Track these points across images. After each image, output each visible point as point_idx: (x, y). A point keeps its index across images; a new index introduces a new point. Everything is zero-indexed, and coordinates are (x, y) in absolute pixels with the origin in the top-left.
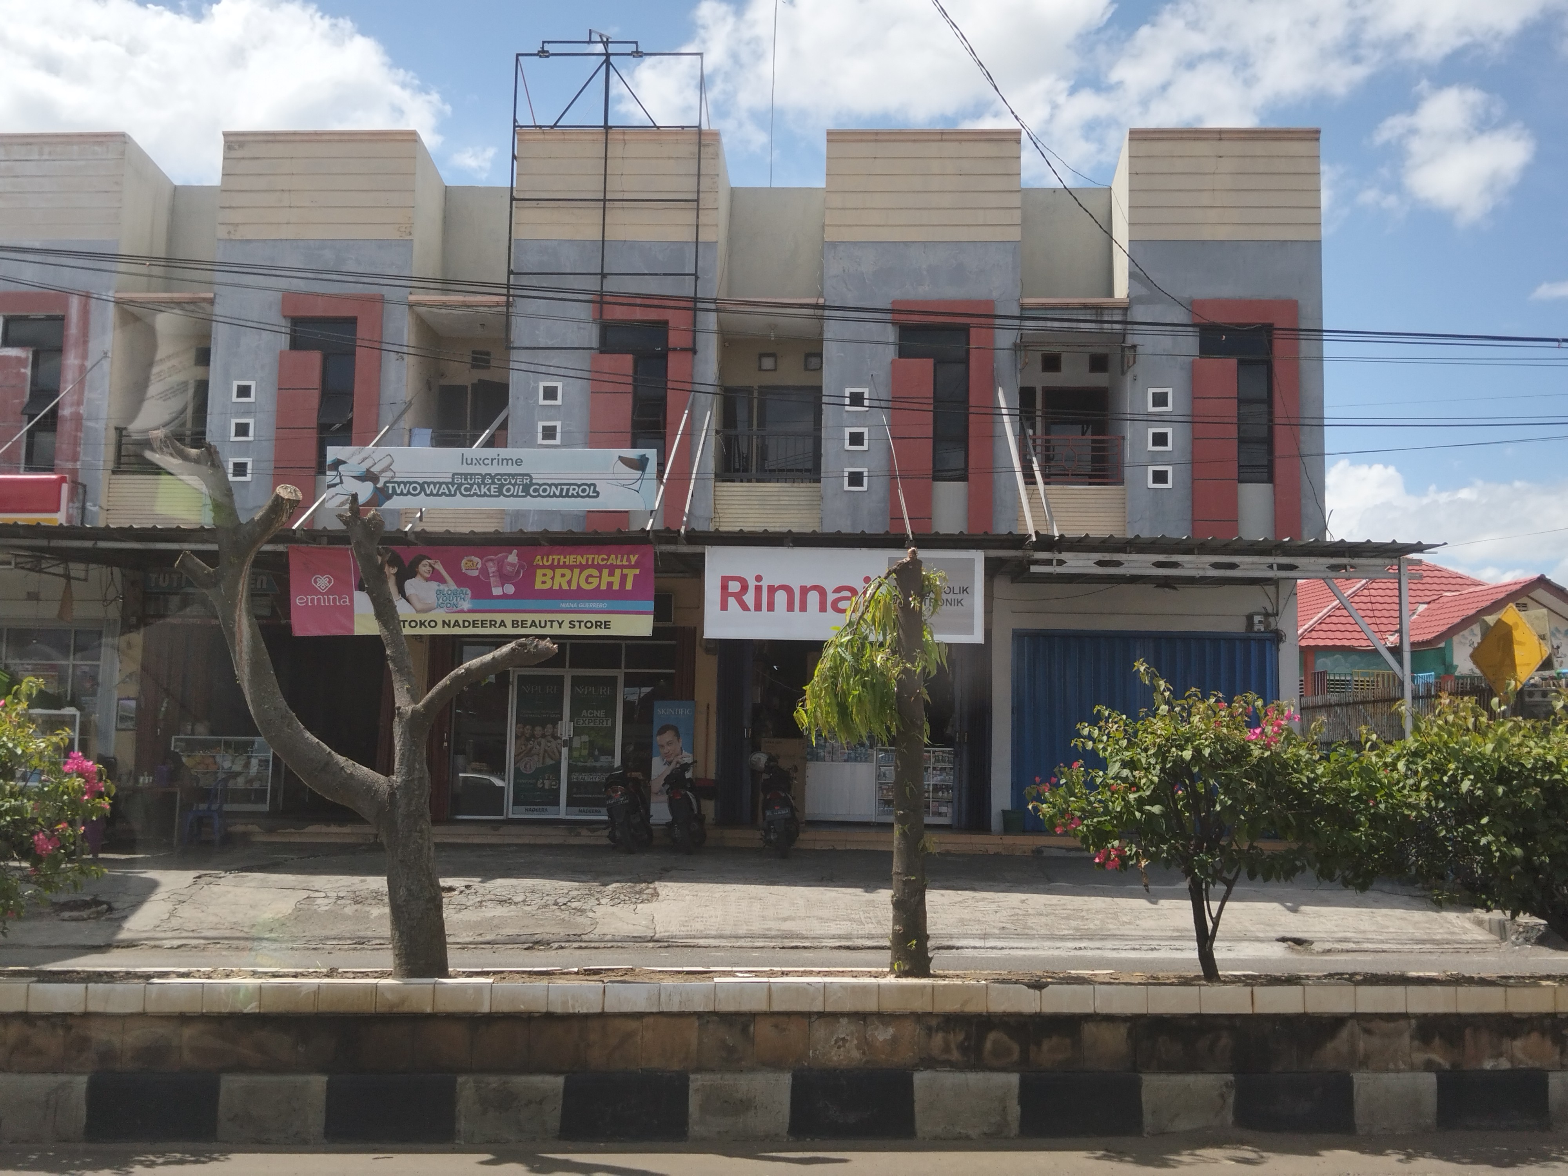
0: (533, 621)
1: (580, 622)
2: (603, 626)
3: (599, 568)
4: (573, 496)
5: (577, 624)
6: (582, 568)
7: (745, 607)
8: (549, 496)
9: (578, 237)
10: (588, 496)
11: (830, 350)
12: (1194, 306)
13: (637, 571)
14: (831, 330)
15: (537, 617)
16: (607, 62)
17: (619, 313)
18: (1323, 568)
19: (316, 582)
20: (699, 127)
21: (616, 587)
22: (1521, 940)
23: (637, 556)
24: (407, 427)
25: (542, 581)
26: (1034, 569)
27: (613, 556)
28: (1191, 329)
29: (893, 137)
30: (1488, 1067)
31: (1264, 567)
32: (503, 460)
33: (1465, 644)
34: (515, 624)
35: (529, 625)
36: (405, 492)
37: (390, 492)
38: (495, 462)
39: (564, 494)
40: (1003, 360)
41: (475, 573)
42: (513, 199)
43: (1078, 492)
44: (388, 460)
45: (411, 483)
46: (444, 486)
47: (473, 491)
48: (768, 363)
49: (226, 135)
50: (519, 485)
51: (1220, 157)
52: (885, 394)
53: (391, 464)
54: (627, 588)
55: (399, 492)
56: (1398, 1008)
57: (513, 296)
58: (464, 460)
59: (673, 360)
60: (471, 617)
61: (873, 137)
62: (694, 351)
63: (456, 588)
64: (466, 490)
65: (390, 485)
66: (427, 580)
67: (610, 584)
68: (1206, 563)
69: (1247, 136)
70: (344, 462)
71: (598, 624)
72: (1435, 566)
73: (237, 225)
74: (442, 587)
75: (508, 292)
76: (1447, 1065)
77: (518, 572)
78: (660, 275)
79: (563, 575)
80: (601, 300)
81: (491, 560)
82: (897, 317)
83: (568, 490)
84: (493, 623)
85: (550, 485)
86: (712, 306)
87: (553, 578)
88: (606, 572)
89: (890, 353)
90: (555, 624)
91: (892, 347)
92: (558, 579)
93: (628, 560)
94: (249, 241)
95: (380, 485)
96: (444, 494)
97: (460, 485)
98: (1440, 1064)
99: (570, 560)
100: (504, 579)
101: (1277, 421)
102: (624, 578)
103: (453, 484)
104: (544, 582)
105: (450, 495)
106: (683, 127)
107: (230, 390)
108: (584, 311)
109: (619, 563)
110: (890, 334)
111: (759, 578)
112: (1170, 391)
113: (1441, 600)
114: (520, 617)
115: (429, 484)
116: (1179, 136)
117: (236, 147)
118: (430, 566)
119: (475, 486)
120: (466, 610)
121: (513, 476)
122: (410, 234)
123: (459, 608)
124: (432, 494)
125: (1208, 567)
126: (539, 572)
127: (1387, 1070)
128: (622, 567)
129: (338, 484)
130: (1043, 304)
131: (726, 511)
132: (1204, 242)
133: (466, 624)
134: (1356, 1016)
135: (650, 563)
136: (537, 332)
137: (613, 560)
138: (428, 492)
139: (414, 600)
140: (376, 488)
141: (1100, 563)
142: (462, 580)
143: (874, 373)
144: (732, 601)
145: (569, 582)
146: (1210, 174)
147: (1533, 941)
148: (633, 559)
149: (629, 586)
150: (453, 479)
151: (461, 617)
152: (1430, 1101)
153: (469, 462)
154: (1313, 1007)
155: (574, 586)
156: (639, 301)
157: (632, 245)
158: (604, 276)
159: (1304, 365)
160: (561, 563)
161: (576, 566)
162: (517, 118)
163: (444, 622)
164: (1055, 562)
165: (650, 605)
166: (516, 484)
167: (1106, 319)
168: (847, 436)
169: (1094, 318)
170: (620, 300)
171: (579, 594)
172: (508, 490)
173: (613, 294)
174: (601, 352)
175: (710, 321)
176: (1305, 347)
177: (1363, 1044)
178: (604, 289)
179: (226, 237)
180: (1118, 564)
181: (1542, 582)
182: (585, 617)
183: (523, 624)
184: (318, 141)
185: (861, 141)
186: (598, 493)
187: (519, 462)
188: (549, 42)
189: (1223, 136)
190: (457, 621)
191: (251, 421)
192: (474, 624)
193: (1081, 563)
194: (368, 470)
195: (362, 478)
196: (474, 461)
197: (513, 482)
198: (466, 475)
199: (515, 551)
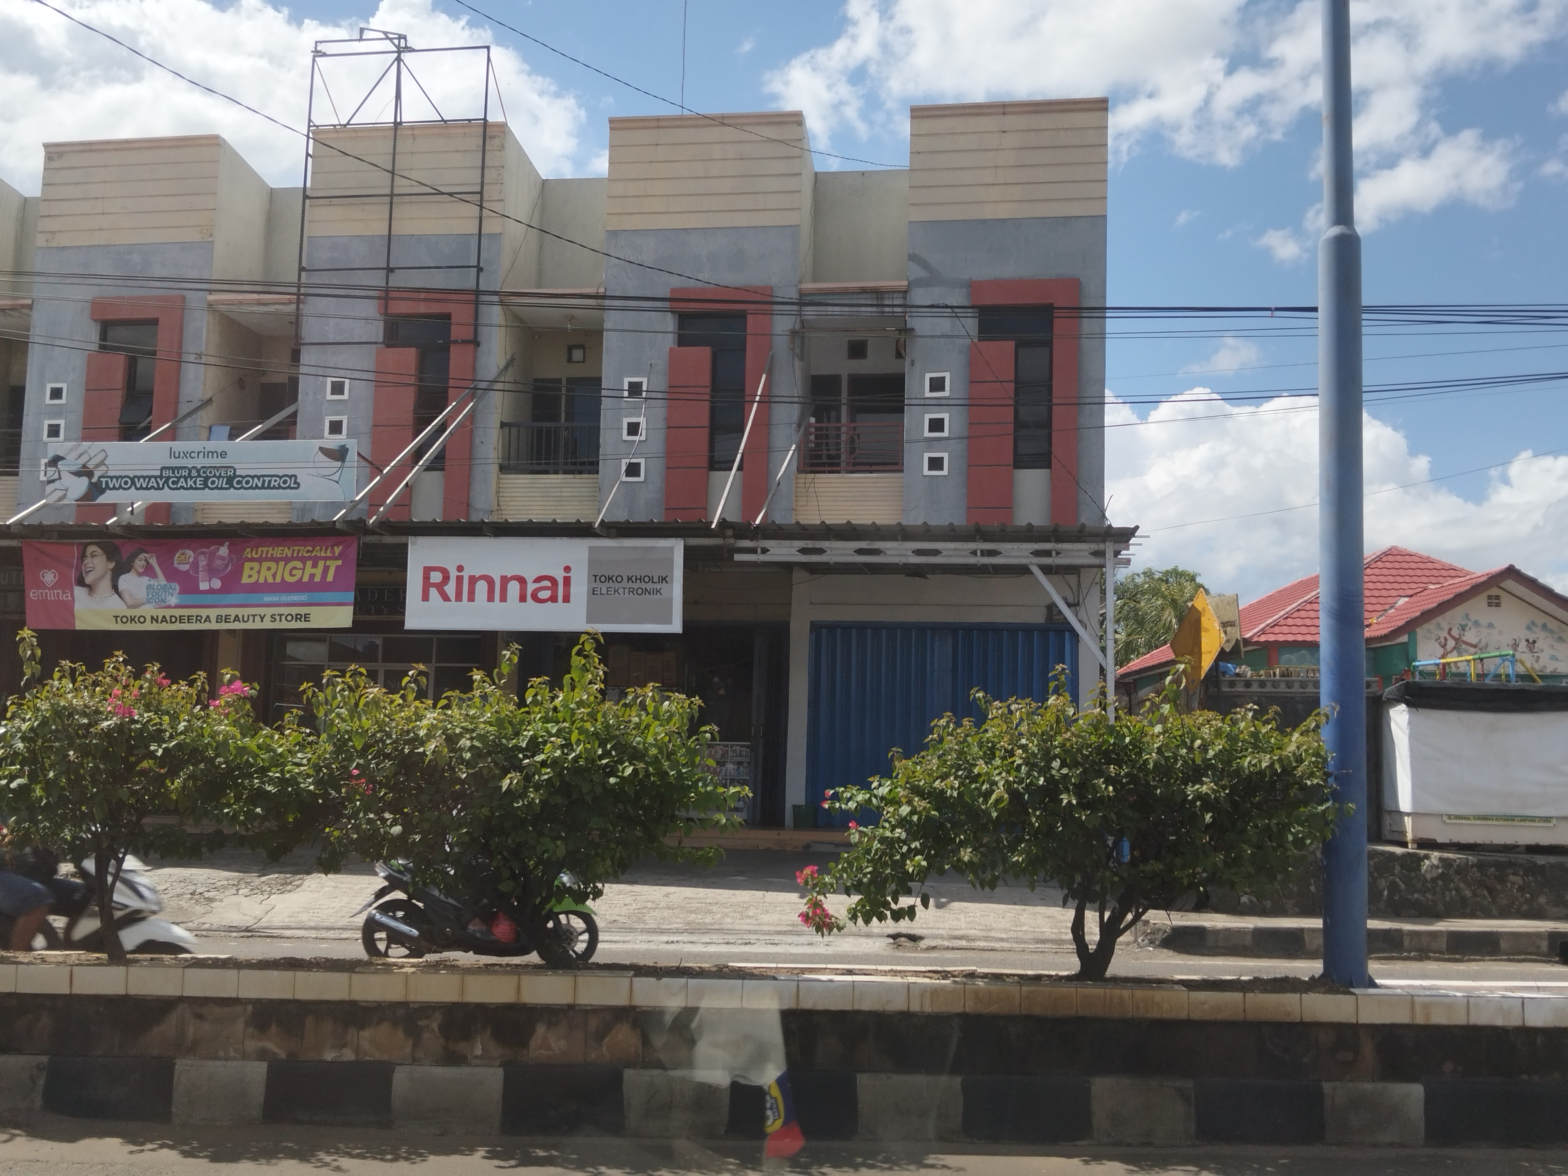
0: (237, 616)
1: (281, 615)
2: (303, 619)
3: (303, 560)
4: (274, 488)
5: (278, 618)
6: (287, 560)
7: (446, 598)
8: (251, 488)
9: (368, 233)
10: (289, 487)
11: (610, 340)
12: (974, 287)
13: (339, 563)
14: (611, 320)
15: (240, 612)
16: (399, 60)
17: (402, 307)
18: (1027, 553)
19: (43, 577)
20: (485, 119)
21: (317, 579)
22: (1147, 941)
23: (341, 547)
24: (207, 425)
25: (250, 574)
26: (738, 557)
27: (318, 548)
28: (970, 310)
29: (675, 123)
30: (329, 1059)
31: (967, 553)
32: (208, 452)
33: (1429, 639)
34: (219, 619)
35: (232, 620)
36: (117, 486)
37: (104, 486)
38: (201, 455)
39: (266, 485)
40: (781, 345)
41: (185, 567)
42: (306, 197)
43: (858, 481)
44: (101, 456)
45: (122, 477)
46: (153, 479)
47: (180, 485)
48: (577, 354)
49: (46, 146)
50: (223, 477)
51: (1004, 132)
52: (661, 383)
53: (105, 459)
54: (328, 580)
55: (111, 486)
56: (229, 992)
57: (303, 295)
58: (172, 454)
59: (455, 352)
60: (178, 612)
61: (656, 124)
62: (476, 343)
63: (165, 583)
64: (173, 483)
65: (104, 480)
66: (140, 574)
67: (312, 576)
68: (908, 549)
69: (1032, 109)
70: (62, 458)
71: (298, 617)
72: (1428, 557)
73: (54, 233)
74: (153, 582)
75: (299, 290)
76: (282, 1054)
77: (227, 566)
78: (443, 267)
79: (269, 569)
80: (386, 295)
81: (203, 553)
82: (676, 305)
83: (270, 482)
84: (198, 619)
85: (253, 477)
86: (496, 298)
87: (259, 572)
88: (309, 563)
89: (669, 341)
90: (258, 618)
91: (671, 336)
92: (264, 572)
93: (333, 552)
94: (64, 248)
95: (94, 480)
96: (152, 487)
97: (168, 478)
98: (275, 1053)
99: (278, 552)
100: (212, 572)
101: (1055, 401)
102: (326, 569)
103: (161, 477)
104: (250, 576)
105: (159, 489)
106: (470, 120)
107: (44, 393)
108: (370, 308)
109: (323, 554)
110: (669, 323)
111: (460, 568)
112: (947, 375)
113: (1426, 592)
114: (224, 612)
115: (139, 478)
116: (962, 111)
117: (56, 157)
118: (146, 560)
119: (182, 480)
120: (173, 605)
121: (217, 468)
122: (211, 235)
123: (167, 604)
124: (141, 488)
125: (910, 553)
126: (247, 565)
127: (216, 1058)
128: (326, 559)
129: (56, 480)
130: (822, 289)
131: (509, 503)
132: (984, 222)
133: (173, 619)
134: (182, 999)
135: (353, 553)
136: (327, 328)
137: (319, 552)
138: (138, 486)
139: (126, 596)
140: (91, 483)
141: (803, 551)
142: (172, 575)
143: (653, 362)
144: (433, 592)
145: (274, 576)
146: (994, 150)
147: (1157, 943)
148: (337, 550)
149: (330, 578)
150: (161, 473)
151: (168, 613)
152: (257, 1091)
153: (177, 455)
154: (135, 990)
155: (278, 579)
156: (423, 296)
157: (420, 239)
158: (390, 270)
159: (1086, 344)
160: (269, 556)
161: (281, 559)
162: (312, 118)
163: (152, 617)
164: (759, 550)
165: (350, 596)
166: (220, 476)
167: (886, 302)
168: (625, 426)
169: (875, 302)
170: (405, 295)
171: (284, 587)
172: (213, 483)
173: (399, 289)
174: (388, 346)
175: (494, 314)
176: (1087, 325)
177: (192, 1030)
178: (390, 285)
179: (45, 244)
180: (821, 551)
181: (1511, 572)
182: (285, 610)
183: (227, 619)
184: (129, 149)
185: (644, 128)
186: (299, 484)
187: (223, 455)
188: (321, 42)
189: (1007, 110)
190: (164, 617)
191: (62, 422)
192: (181, 619)
193: (784, 551)
194: (84, 466)
195: (78, 474)
196: (182, 455)
197: (218, 475)
198: (173, 469)
199: (227, 543)
